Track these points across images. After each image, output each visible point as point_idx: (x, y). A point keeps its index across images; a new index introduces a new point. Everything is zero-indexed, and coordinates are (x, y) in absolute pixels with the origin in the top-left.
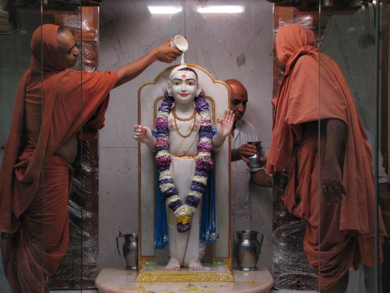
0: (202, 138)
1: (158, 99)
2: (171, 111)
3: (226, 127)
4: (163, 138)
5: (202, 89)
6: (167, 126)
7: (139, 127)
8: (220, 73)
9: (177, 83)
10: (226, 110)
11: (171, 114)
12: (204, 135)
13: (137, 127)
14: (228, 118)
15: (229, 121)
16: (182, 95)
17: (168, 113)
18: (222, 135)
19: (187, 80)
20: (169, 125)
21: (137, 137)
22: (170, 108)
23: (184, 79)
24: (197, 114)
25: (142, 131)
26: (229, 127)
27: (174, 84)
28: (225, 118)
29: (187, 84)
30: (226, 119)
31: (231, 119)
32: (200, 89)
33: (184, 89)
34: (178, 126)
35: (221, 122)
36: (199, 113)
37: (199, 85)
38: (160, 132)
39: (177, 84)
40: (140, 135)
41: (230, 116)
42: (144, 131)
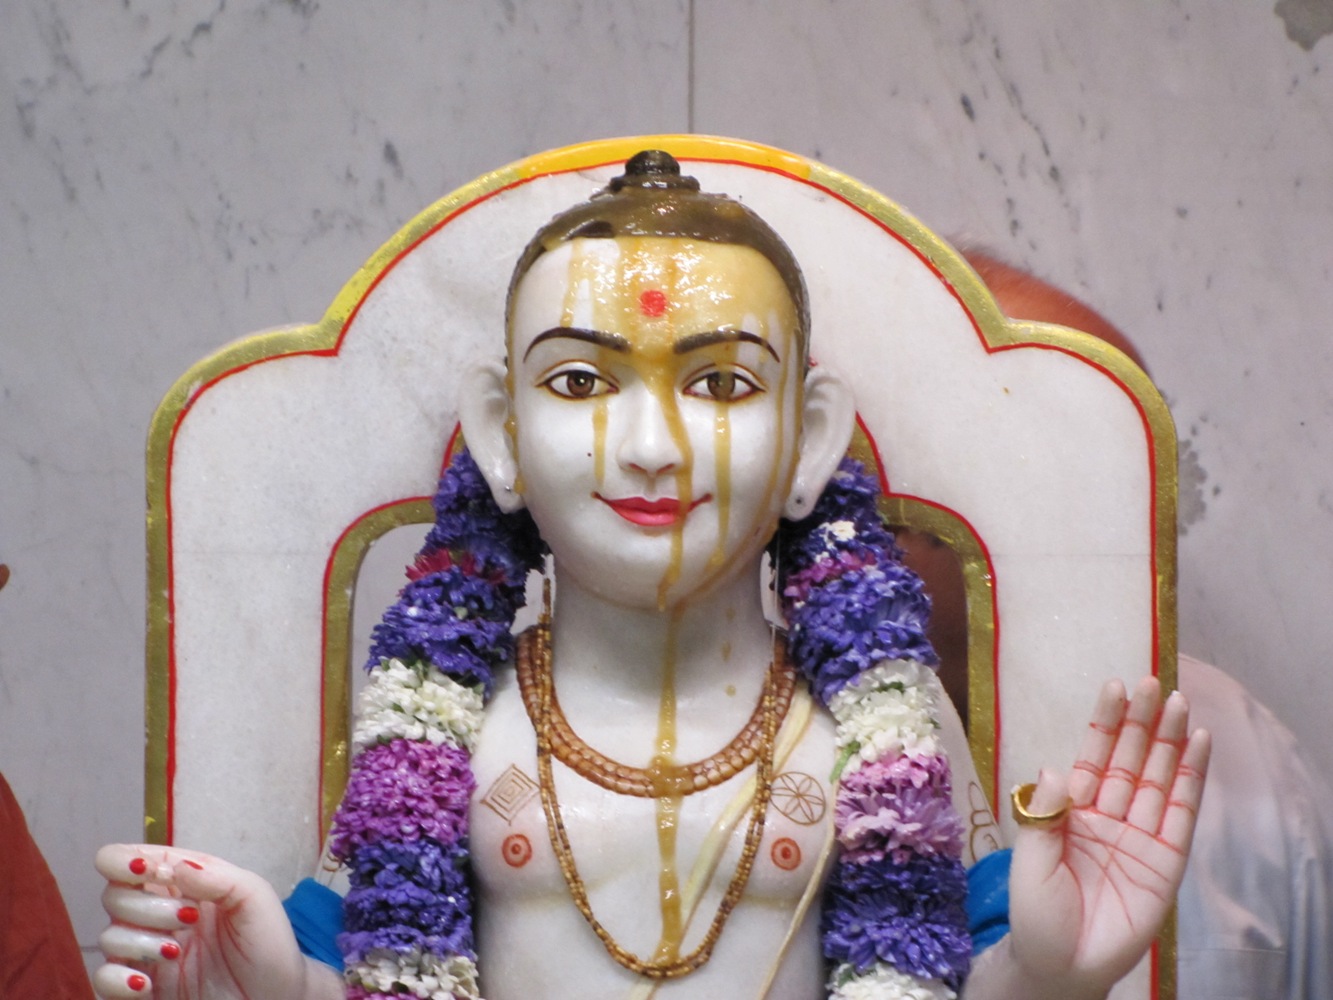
0: (848, 977)
1: (371, 525)
2: (513, 674)
3: (1113, 870)
4: (418, 976)
5: (859, 420)
6: (463, 843)
7: (154, 876)
8: (1083, 121)
9: (575, 376)
10: (1115, 689)
11: (510, 703)
12: (872, 945)
13: (138, 867)
14: (1136, 781)
15: (1146, 803)
16: (628, 509)
17: (470, 696)
18: (1069, 957)
19: (686, 347)
20: (488, 830)
21: (135, 984)
22: (505, 639)
23: (654, 334)
24: (801, 705)
25: (188, 917)
26: (1150, 879)
27: (547, 384)
28: (1101, 772)
29: (687, 391)
30: (1113, 790)
31: (1166, 790)
32: (830, 432)
33: (652, 443)
34: (585, 851)
35: (1060, 825)
36: (821, 703)
37: (823, 388)
38: (384, 905)
39: (579, 386)
40: (168, 953)
41: (1161, 753)
42: (207, 910)
